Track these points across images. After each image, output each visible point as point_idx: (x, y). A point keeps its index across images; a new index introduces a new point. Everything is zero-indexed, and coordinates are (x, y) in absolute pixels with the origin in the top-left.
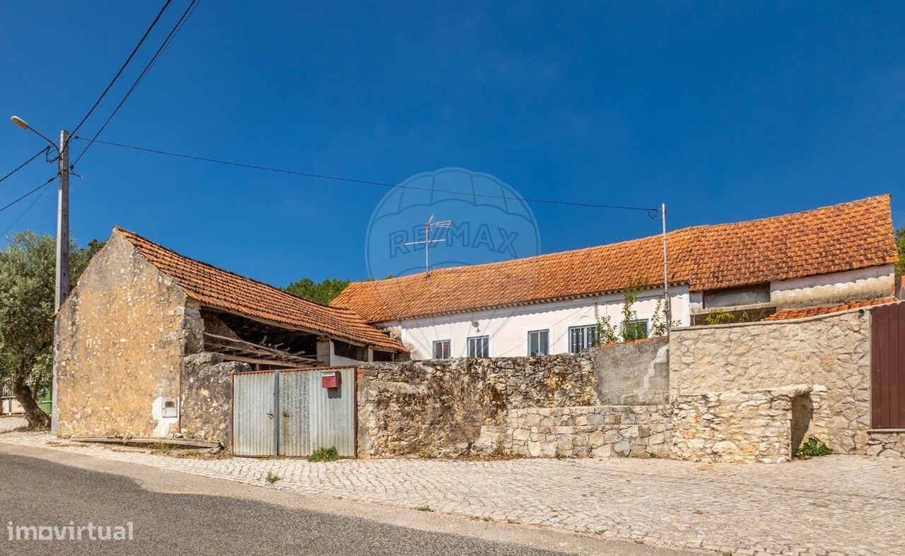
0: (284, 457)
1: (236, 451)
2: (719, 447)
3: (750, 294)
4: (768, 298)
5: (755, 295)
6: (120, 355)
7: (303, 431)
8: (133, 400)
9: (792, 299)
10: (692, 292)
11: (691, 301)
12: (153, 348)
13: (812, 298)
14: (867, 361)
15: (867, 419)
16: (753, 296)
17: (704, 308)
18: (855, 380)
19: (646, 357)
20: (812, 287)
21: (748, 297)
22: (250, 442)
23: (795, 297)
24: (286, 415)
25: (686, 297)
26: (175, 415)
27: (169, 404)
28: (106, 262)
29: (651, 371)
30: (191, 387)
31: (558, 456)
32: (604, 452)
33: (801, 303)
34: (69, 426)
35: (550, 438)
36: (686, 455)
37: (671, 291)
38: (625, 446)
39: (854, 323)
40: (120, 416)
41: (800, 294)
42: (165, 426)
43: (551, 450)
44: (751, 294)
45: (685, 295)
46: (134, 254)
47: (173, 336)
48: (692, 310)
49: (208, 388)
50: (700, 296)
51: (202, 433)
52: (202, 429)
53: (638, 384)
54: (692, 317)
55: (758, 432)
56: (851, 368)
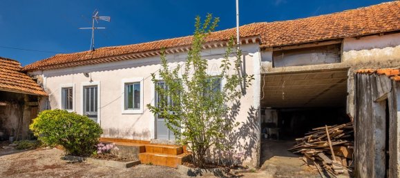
3: (319, 54)
4: (339, 58)
5: (325, 55)
9: (368, 60)
10: (263, 50)
11: (263, 59)
13: (392, 59)
16: (323, 56)
17: (273, 66)
20: (394, 46)
21: (317, 57)
23: (370, 57)
25: (257, 55)
33: (379, 64)
37: (244, 48)
41: (378, 54)
44: (321, 54)
45: (257, 53)
48: (263, 68)
50: (269, 54)
54: (262, 75)
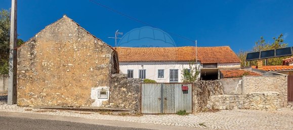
0: (165, 114)
1: (143, 112)
2: (267, 106)
6: (68, 70)
7: (173, 104)
8: (78, 91)
12: (92, 69)
13: (226, 68)
14: (287, 87)
15: (287, 100)
17: (203, 68)
18: (284, 91)
19: (236, 83)
20: (226, 65)
22: (149, 108)
24: (165, 99)
26: (106, 97)
27: (103, 93)
28: (58, 29)
29: (238, 86)
30: (115, 87)
31: (227, 109)
32: (236, 108)
34: (28, 101)
35: (225, 104)
36: (258, 108)
38: (240, 106)
39: (284, 78)
40: (68, 97)
42: (99, 102)
43: (225, 107)
46: (78, 29)
47: (103, 65)
48: (201, 68)
49: (126, 87)
50: (202, 65)
51: (123, 105)
52: (122, 103)
53: (234, 89)
55: (276, 103)
56: (282, 88)
